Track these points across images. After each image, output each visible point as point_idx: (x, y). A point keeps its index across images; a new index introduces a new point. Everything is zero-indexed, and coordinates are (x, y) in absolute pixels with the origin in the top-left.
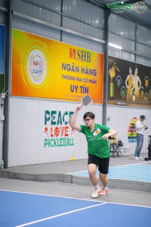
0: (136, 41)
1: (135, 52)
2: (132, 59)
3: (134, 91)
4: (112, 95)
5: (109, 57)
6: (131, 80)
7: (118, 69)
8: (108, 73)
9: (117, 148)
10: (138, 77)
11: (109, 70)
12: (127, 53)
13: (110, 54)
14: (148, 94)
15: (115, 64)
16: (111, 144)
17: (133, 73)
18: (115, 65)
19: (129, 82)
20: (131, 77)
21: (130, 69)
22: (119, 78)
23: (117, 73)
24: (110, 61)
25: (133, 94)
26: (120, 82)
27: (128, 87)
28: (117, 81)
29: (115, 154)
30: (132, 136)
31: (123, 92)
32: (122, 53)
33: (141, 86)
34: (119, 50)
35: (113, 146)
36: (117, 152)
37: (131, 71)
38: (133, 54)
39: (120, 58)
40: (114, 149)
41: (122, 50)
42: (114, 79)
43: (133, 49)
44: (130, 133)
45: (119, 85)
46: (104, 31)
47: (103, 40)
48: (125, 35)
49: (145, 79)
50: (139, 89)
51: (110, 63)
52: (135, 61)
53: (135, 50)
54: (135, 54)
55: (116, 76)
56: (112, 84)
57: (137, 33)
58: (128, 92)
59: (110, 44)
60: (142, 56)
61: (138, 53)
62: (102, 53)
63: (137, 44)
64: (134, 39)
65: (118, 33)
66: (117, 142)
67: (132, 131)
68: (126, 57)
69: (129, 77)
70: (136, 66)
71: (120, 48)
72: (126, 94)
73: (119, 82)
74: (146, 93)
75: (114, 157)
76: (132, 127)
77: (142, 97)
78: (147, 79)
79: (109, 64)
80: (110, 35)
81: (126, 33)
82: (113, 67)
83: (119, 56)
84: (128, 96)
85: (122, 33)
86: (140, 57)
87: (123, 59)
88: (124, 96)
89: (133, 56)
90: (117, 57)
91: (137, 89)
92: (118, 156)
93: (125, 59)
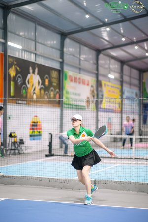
0: (35, 41)
1: (35, 52)
2: (32, 58)
3: (34, 90)
4: (12, 94)
5: (10, 56)
6: (32, 79)
7: (18, 68)
8: (9, 73)
9: (19, 146)
10: (38, 77)
11: (9, 69)
12: (27, 53)
13: (9, 53)
14: (49, 92)
15: (15, 63)
16: (12, 142)
17: (33, 72)
18: (15, 65)
19: (30, 81)
20: (31, 76)
21: (30, 68)
22: (19, 77)
23: (17, 72)
24: (10, 60)
25: (34, 93)
26: (21, 81)
27: (28, 86)
28: (18, 80)
29: (17, 151)
30: (33, 134)
31: (24, 91)
32: (22, 53)
33: (42, 85)
34: (19, 49)
35: (15, 144)
36: (18, 150)
37: (31, 71)
38: (33, 53)
39: (20, 57)
40: (15, 146)
41: (22, 50)
42: (15, 78)
43: (33, 48)
44: (31, 131)
45: (19, 84)
46: (3, 30)
47: (3, 39)
48: (24, 35)
49: (45, 77)
50: (39, 88)
51: (10, 62)
52: (35, 60)
53: (35, 50)
54: (35, 54)
55: (16, 75)
56: (12, 83)
57: (36, 34)
58: (29, 91)
59: (10, 44)
60: (42, 56)
61: (38, 53)
62: (1, 52)
63: (37, 44)
64: (34, 39)
65: (18, 33)
66: (18, 140)
67: (33, 129)
68: (26, 56)
69: (29, 76)
70: (36, 65)
71: (20, 47)
72: (26, 93)
73: (19, 81)
74: (47, 92)
75: (15, 155)
76: (33, 126)
77: (42, 95)
78: (47, 78)
79: (9, 64)
80: (9, 34)
81: (26, 34)
82: (13, 67)
83: (19, 55)
84: (28, 95)
85: (21, 33)
86: (40, 57)
87: (23, 58)
88: (24, 95)
89: (33, 56)
90: (17, 56)
91: (38, 88)
92: (19, 154)
93: (25, 59)
